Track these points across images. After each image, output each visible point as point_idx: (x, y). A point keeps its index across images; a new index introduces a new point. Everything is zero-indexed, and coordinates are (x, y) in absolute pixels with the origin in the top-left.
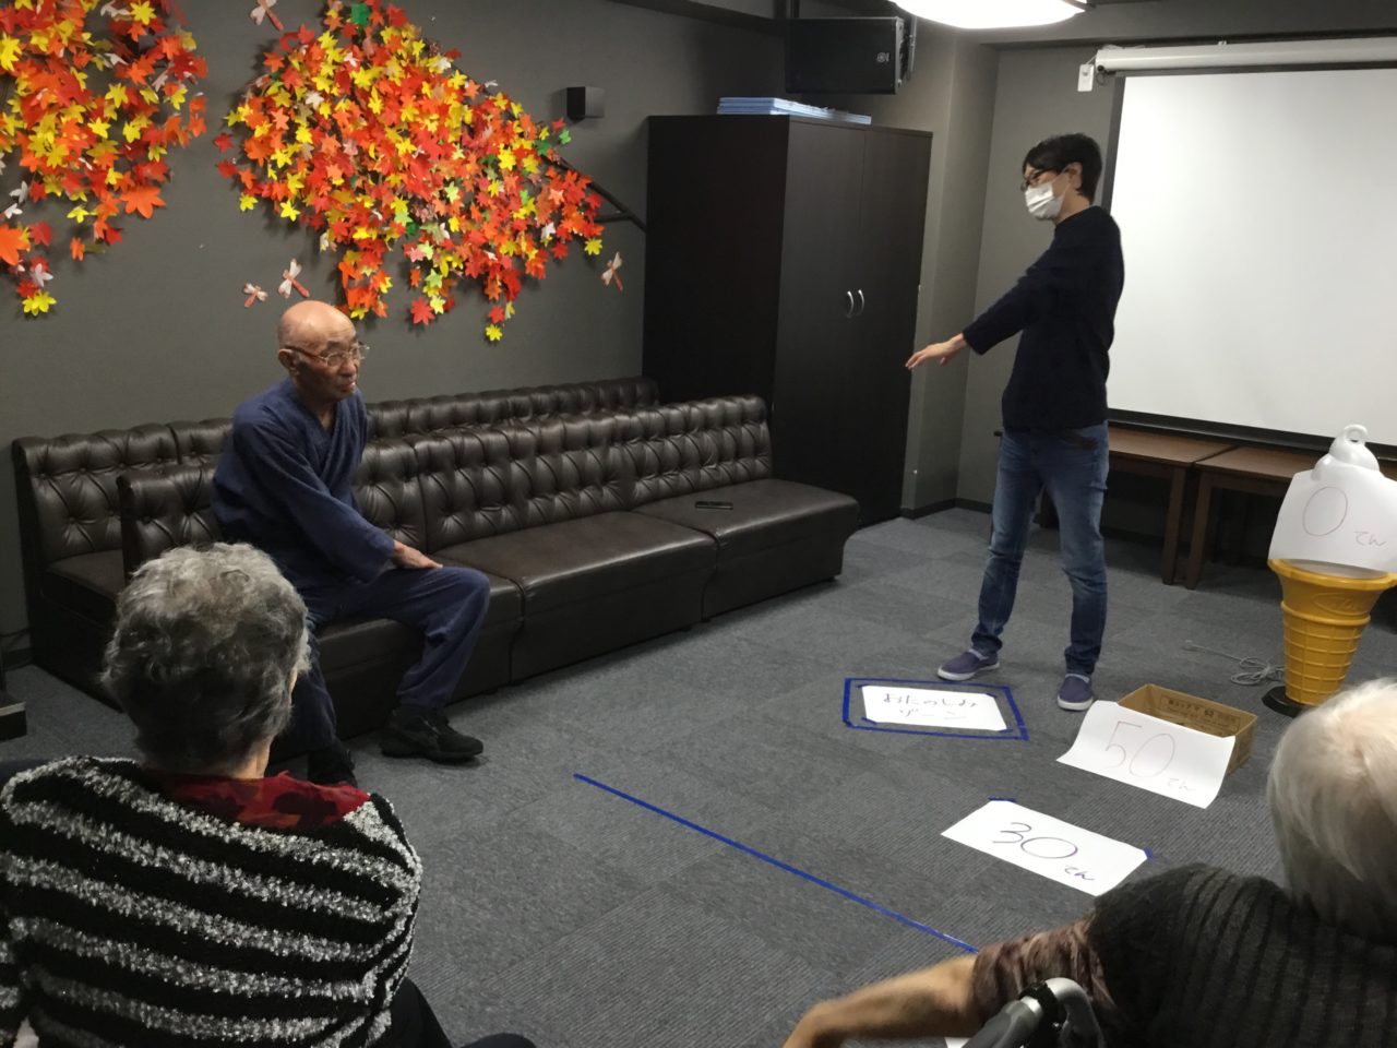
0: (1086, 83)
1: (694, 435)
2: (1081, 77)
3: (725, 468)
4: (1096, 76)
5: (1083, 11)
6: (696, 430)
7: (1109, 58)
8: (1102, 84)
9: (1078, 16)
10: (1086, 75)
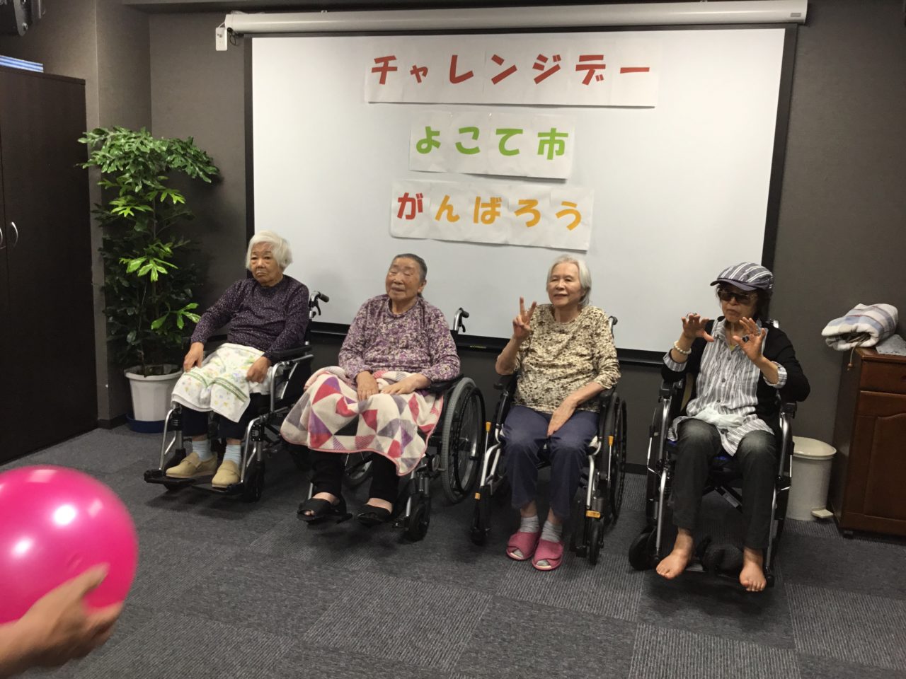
0: (222, 43)
2: (217, 38)
4: (229, 38)
7: (237, 21)
8: (235, 45)
10: (221, 36)
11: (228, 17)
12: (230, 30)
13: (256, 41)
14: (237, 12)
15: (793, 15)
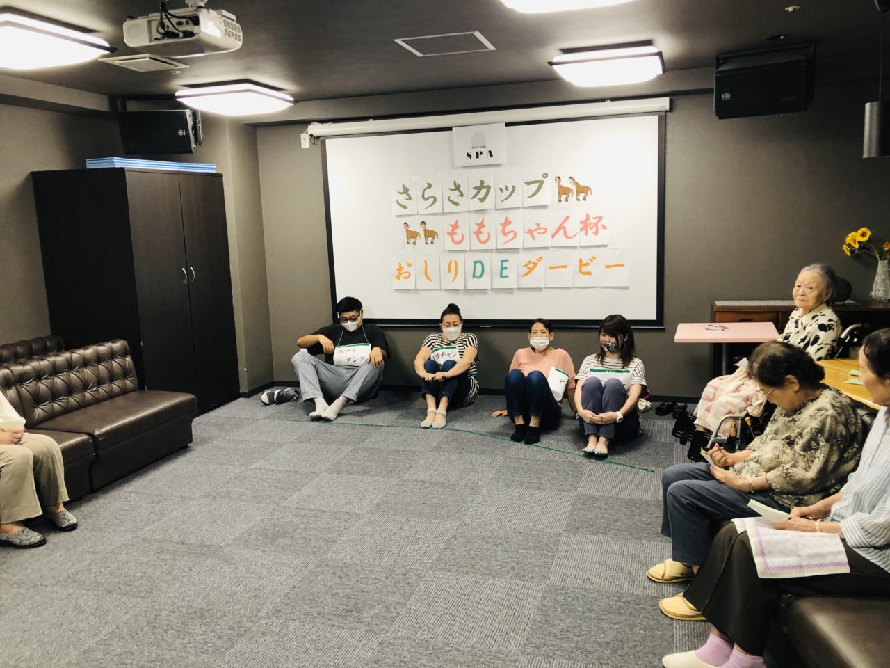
0: (305, 142)
1: (77, 371)
2: (302, 140)
3: (104, 389)
4: (310, 139)
6: (77, 368)
7: (315, 129)
8: (314, 144)
10: (304, 139)
11: (309, 126)
12: (311, 135)
13: (328, 142)
14: (316, 124)
15: (661, 107)
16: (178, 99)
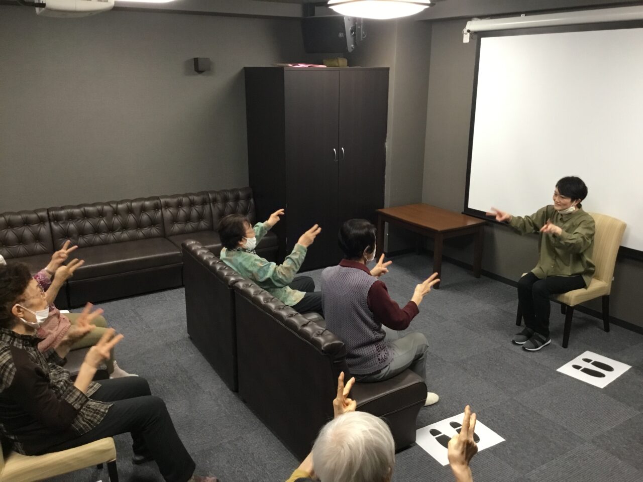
0: (466, 39)
4: (470, 35)
5: (427, 7)
7: (474, 25)
8: (473, 39)
9: (426, 10)
10: (466, 34)
12: (469, 31)
14: (475, 19)
16: (330, 7)
